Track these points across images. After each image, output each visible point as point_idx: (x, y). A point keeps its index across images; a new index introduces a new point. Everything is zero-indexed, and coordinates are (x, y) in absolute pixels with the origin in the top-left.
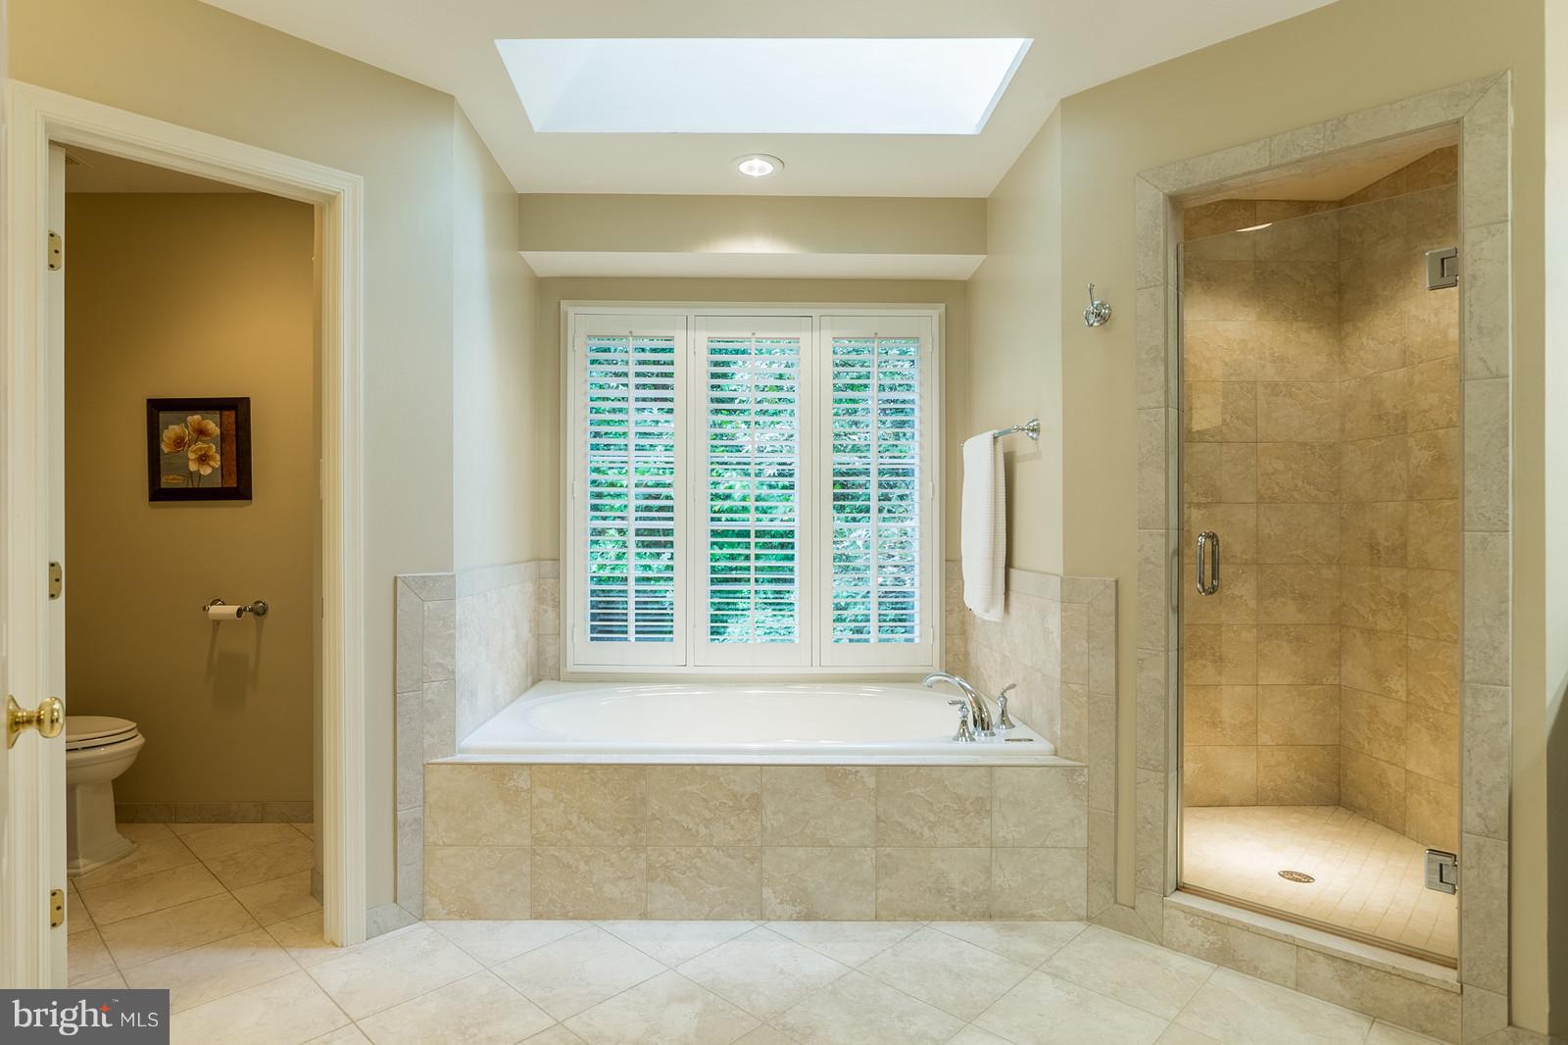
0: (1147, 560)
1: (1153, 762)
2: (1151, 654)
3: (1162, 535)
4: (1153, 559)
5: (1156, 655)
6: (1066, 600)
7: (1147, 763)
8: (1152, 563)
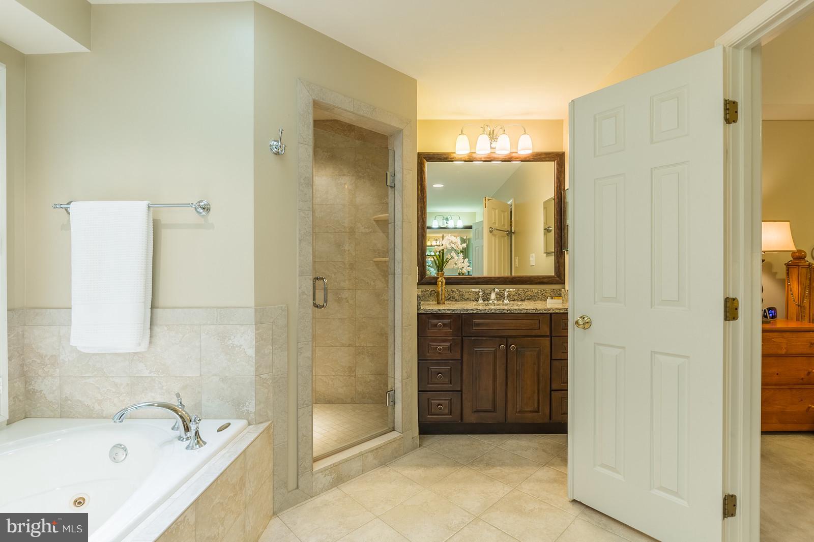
0: (303, 293)
1: (306, 402)
2: (305, 344)
3: (310, 279)
4: (306, 292)
5: (308, 344)
6: (258, 323)
7: (304, 404)
8: (306, 295)
